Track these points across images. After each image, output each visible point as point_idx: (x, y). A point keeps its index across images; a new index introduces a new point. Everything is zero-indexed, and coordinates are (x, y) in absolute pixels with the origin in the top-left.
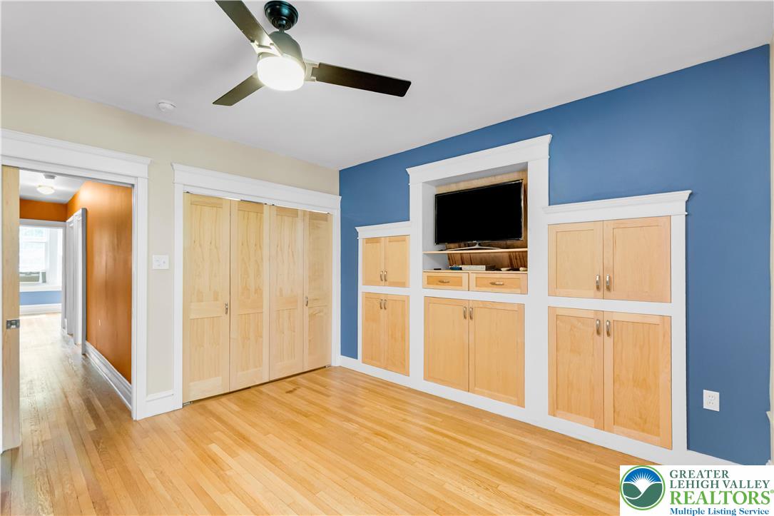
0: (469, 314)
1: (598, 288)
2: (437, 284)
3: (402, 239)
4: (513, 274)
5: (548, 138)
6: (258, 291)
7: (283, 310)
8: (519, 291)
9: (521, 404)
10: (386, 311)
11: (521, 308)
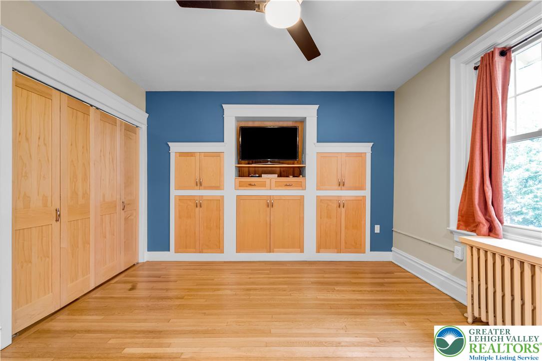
0: (270, 204)
1: (339, 185)
2: (246, 187)
3: (218, 155)
4: (296, 179)
5: (317, 107)
6: (86, 195)
7: (105, 215)
8: (301, 188)
9: (302, 251)
10: (201, 209)
11: (302, 197)
